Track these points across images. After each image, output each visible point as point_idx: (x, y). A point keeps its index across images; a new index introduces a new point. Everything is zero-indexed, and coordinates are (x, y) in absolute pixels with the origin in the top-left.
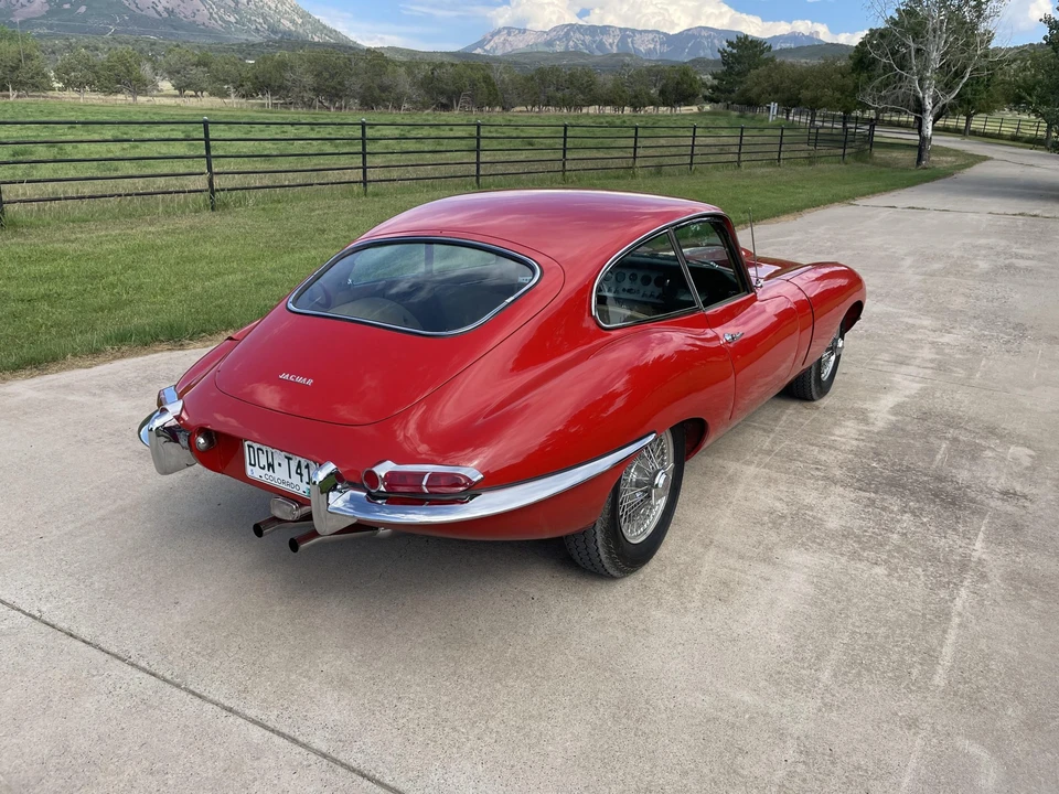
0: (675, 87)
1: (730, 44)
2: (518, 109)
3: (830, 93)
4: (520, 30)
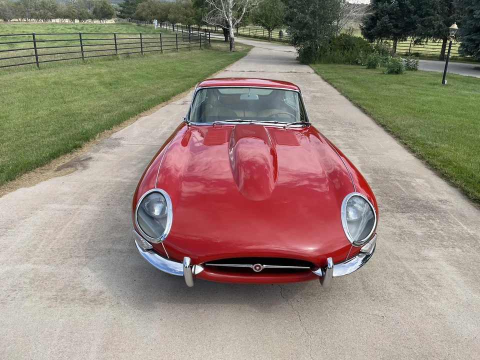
0: (101, 10)
2: (13, 20)
3: (182, 16)
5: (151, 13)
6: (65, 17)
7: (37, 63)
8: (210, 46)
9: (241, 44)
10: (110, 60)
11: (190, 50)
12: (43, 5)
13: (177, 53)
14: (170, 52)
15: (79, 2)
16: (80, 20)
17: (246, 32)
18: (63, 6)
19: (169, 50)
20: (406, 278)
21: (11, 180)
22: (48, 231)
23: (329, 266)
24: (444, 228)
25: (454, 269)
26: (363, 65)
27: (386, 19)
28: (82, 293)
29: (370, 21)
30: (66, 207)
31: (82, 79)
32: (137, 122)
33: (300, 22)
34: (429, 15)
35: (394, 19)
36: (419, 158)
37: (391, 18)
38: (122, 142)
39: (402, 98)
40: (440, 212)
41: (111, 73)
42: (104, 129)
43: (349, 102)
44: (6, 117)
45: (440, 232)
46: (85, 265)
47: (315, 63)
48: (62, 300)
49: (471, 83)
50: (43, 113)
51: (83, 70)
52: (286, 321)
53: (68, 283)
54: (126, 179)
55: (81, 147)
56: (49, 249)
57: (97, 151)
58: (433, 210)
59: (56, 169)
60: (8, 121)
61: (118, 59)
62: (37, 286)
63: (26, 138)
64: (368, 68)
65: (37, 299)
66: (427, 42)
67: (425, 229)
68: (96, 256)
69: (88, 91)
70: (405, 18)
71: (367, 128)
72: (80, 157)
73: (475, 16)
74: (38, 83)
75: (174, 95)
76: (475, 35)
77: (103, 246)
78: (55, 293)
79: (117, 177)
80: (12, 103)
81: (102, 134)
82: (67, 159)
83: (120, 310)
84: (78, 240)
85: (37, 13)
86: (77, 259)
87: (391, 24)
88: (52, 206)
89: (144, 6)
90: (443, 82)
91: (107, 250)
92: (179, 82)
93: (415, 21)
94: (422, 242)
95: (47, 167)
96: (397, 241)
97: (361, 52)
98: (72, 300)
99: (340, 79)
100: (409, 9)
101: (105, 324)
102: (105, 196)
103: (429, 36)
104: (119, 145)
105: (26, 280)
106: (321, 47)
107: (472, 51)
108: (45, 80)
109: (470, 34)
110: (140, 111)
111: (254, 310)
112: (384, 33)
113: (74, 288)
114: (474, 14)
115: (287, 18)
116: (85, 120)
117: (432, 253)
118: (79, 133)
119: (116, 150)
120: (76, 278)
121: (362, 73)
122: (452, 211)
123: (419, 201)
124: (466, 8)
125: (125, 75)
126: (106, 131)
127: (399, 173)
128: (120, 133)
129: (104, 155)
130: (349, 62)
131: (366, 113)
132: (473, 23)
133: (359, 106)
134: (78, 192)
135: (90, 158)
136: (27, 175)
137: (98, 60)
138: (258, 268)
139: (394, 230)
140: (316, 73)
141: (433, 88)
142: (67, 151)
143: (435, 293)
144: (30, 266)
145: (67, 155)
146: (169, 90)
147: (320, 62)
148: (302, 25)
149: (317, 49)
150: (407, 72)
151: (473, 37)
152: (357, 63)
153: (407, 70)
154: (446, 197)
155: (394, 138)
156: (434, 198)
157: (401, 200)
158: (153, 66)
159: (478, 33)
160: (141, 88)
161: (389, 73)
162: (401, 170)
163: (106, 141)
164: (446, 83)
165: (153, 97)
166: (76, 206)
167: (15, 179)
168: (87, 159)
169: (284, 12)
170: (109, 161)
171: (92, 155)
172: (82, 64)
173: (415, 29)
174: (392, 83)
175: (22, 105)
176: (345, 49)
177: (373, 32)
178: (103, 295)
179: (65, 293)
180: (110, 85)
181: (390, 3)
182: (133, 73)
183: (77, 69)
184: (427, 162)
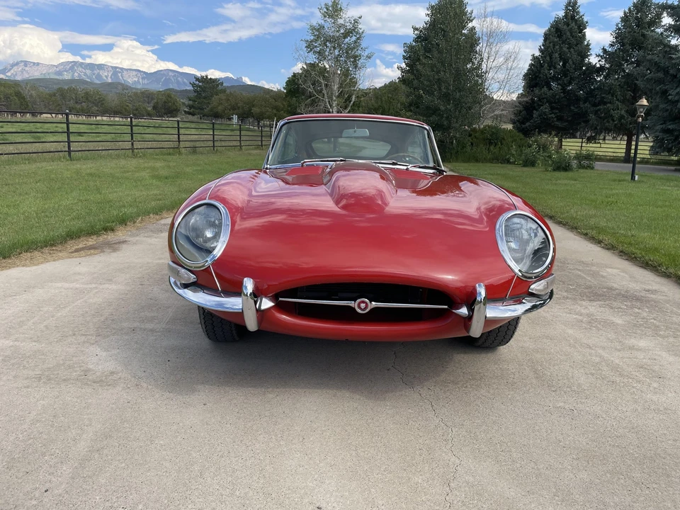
0: (164, 105)
1: (197, 80)
2: (44, 115)
3: (271, 110)
4: (34, 63)
5: (229, 107)
6: (116, 114)
7: (69, 151)
10: (170, 154)
12: (87, 96)
13: (261, 151)
14: (252, 149)
15: (136, 94)
18: (112, 99)
19: (251, 147)
20: (605, 368)
21: (4, 258)
22: (46, 309)
23: (479, 299)
24: (657, 317)
26: (517, 164)
27: (545, 108)
28: (82, 373)
29: (524, 112)
30: (78, 286)
31: (128, 172)
33: (428, 108)
34: (605, 103)
35: (557, 109)
36: (608, 249)
37: (552, 108)
40: (649, 301)
41: (169, 167)
42: (149, 213)
45: (652, 321)
46: (93, 344)
47: (450, 162)
48: (49, 380)
50: (68, 202)
51: (132, 163)
52: (410, 411)
53: (61, 362)
55: (113, 230)
56: (42, 326)
57: (133, 235)
58: (638, 299)
59: (73, 250)
61: (180, 153)
62: (13, 365)
64: (525, 166)
65: (10, 378)
66: (604, 139)
67: (627, 318)
68: (114, 334)
70: (572, 108)
72: (111, 240)
73: (670, 97)
74: (67, 174)
76: (672, 124)
77: (125, 325)
78: (40, 373)
80: (27, 193)
81: (146, 218)
82: (91, 241)
83: (140, 393)
84: (88, 318)
85: (78, 106)
86: (83, 337)
87: (553, 115)
88: (59, 285)
89: (220, 99)
90: (633, 178)
91: (131, 328)
93: (586, 111)
94: (626, 331)
95: (59, 247)
96: (586, 328)
97: (514, 147)
98: (65, 380)
100: (577, 96)
101: (112, 408)
102: (139, 276)
103: (608, 130)
106: (458, 142)
107: (670, 146)
108: (78, 172)
109: (664, 123)
111: (358, 397)
112: (545, 127)
113: (70, 367)
114: (669, 95)
115: (411, 105)
116: (124, 206)
117: (642, 343)
118: (113, 216)
119: (163, 235)
120: (77, 357)
121: (516, 170)
122: (668, 301)
123: (614, 290)
124: (658, 88)
125: (188, 170)
126: (151, 215)
127: (579, 262)
129: (145, 239)
130: (498, 160)
132: (669, 108)
134: (100, 272)
135: (124, 242)
136: (28, 254)
137: (152, 154)
138: (363, 306)
139: (581, 318)
141: (619, 184)
142: (92, 232)
143: (655, 385)
144: (8, 343)
145: (92, 237)
147: (457, 160)
149: (452, 143)
150: (579, 169)
151: (669, 127)
152: (508, 162)
154: (655, 287)
155: (568, 229)
156: (638, 288)
157: (586, 288)
158: (227, 163)
159: (677, 121)
161: (554, 170)
162: (582, 260)
163: (151, 227)
164: (636, 178)
166: (94, 286)
167: (9, 257)
168: (119, 243)
169: (408, 96)
170: (151, 244)
171: (128, 239)
172: (131, 158)
173: (587, 122)
174: (560, 179)
175: (40, 195)
176: (491, 143)
177: (529, 126)
178: (115, 375)
179: (55, 373)
180: (166, 178)
181: (550, 88)
182: (199, 168)
183: (123, 162)
184: (621, 252)
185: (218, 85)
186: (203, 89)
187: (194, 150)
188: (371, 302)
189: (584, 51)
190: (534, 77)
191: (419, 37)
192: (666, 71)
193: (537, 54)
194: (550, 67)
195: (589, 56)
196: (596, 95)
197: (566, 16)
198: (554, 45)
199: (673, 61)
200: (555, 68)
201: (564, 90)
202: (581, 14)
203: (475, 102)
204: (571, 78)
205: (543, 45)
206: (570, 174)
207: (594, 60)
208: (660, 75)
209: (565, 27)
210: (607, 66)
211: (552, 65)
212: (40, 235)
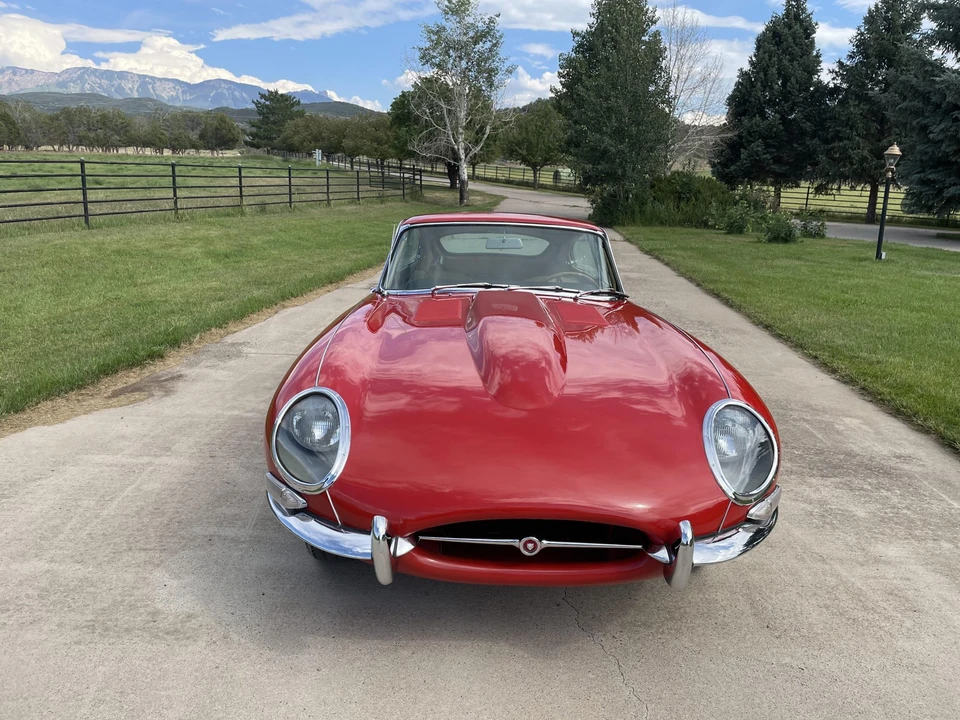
0: (215, 132)
1: (263, 96)
2: (43, 148)
3: (369, 143)
4: (27, 71)
5: (309, 137)
6: (146, 144)
7: (86, 215)
8: (422, 196)
9: (481, 193)
10: (229, 216)
11: (382, 202)
12: (104, 120)
13: (359, 207)
14: (344, 204)
15: (174, 117)
16: (174, 149)
17: (490, 174)
18: (141, 125)
19: (343, 201)
20: (844, 597)
21: (16, 412)
22: (85, 503)
23: (684, 541)
24: (911, 505)
25: (942, 579)
26: (718, 229)
27: (758, 146)
28: (149, 618)
29: (728, 151)
30: (124, 460)
31: (171, 246)
32: (276, 316)
33: (593, 149)
34: (841, 139)
35: (773, 146)
36: (844, 383)
37: (767, 146)
38: (246, 350)
39: (800, 281)
40: (898, 476)
41: (228, 236)
42: (210, 327)
43: (697, 288)
44: (15, 309)
45: (905, 511)
46: (158, 566)
47: (624, 225)
48: (106, 630)
49: (933, 258)
50: (91, 302)
51: (175, 231)
52: (591, 676)
53: (119, 599)
54: (251, 411)
55: (162, 357)
56: (83, 535)
57: (191, 365)
58: (885, 473)
59: (109, 394)
60: (19, 315)
61: (243, 214)
62: (53, 603)
63: (53, 342)
64: (728, 233)
65: (53, 627)
66: (839, 189)
67: (872, 507)
68: (183, 548)
69: (182, 266)
70: (795, 145)
71: (735, 330)
72: (160, 374)
73: (931, 136)
74: (85, 252)
75: (351, 272)
76: (934, 172)
77: (198, 530)
79: (234, 408)
80: (30, 285)
81: (207, 335)
82: (133, 377)
83: (230, 651)
84: (146, 520)
85: (92, 135)
86: (143, 554)
87: (767, 156)
88: (98, 458)
89: (296, 126)
90: (879, 256)
91: (206, 537)
92: (361, 252)
93: (815, 150)
94: (870, 530)
95: (91, 389)
96: (817, 527)
97: (714, 204)
98: (127, 630)
99: (675, 249)
100: (802, 128)
101: (196, 677)
102: (206, 440)
103: (844, 178)
104: (239, 355)
105: (30, 592)
106: (636, 196)
107: (930, 203)
108: (99, 248)
109: (923, 171)
110: (284, 298)
111: (521, 653)
112: (756, 172)
113: (132, 607)
114: (931, 132)
115: (569, 143)
116: (172, 312)
117: (892, 551)
118: (160, 333)
119: (232, 363)
120: (138, 588)
121: (716, 241)
122: (926, 476)
123: (854, 457)
124: (914, 123)
125: (255, 241)
126: (213, 330)
127: (807, 406)
128: (241, 334)
129: (211, 372)
130: (691, 222)
131: (731, 306)
132: (929, 150)
133: (717, 295)
134: (152, 434)
135: (180, 377)
136: (49, 402)
137: (204, 216)
138: (530, 546)
139: (809, 508)
140: (628, 240)
141: (859, 266)
142: (134, 362)
143: (908, 624)
144: (42, 565)
145: (134, 370)
146: (342, 264)
147: (633, 222)
148: (598, 155)
149: (627, 198)
150: (805, 239)
151: (930, 177)
152: (705, 225)
153: (805, 236)
154: (909, 450)
155: (790, 347)
156: (885, 452)
157: (817, 454)
158: (311, 228)
159: (940, 169)
160: (288, 261)
161: (770, 241)
162: (812, 402)
163: (214, 348)
164: (883, 257)
165: (309, 275)
166: (146, 459)
167: (23, 410)
168: (173, 378)
169: (564, 131)
170: (217, 381)
171: (185, 371)
172: (174, 222)
173: (815, 164)
174: (778, 257)
175: (49, 289)
176: (680, 198)
177: (735, 170)
178: (193, 621)
179: (113, 617)
180: (226, 256)
181: (764, 117)
182: (272, 238)
183: (162, 230)
184: (863, 389)
185: (292, 105)
186: (271, 110)
187: (263, 208)
188: (540, 540)
189: (812, 66)
190: (742, 101)
191: (580, 45)
192: (925, 97)
193: (747, 67)
194: (764, 87)
195: (818, 71)
196: (828, 128)
197: (787, 15)
198: (770, 57)
199: (937, 86)
200: (772, 88)
201: (784, 120)
202: (808, 12)
203: (659, 141)
204: (794, 104)
205: (755, 56)
206: (791, 248)
207: (826, 76)
208: (918, 104)
209: (786, 30)
210: (844, 86)
211: (766, 85)
212: (62, 371)
